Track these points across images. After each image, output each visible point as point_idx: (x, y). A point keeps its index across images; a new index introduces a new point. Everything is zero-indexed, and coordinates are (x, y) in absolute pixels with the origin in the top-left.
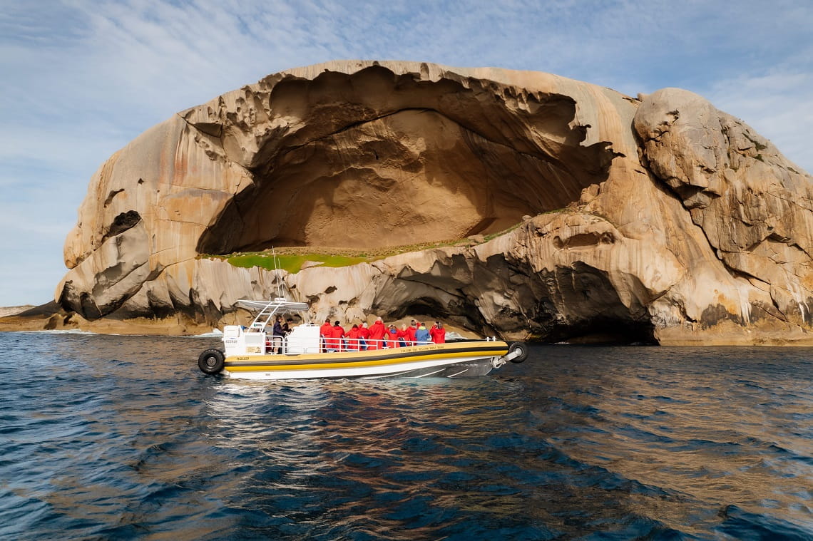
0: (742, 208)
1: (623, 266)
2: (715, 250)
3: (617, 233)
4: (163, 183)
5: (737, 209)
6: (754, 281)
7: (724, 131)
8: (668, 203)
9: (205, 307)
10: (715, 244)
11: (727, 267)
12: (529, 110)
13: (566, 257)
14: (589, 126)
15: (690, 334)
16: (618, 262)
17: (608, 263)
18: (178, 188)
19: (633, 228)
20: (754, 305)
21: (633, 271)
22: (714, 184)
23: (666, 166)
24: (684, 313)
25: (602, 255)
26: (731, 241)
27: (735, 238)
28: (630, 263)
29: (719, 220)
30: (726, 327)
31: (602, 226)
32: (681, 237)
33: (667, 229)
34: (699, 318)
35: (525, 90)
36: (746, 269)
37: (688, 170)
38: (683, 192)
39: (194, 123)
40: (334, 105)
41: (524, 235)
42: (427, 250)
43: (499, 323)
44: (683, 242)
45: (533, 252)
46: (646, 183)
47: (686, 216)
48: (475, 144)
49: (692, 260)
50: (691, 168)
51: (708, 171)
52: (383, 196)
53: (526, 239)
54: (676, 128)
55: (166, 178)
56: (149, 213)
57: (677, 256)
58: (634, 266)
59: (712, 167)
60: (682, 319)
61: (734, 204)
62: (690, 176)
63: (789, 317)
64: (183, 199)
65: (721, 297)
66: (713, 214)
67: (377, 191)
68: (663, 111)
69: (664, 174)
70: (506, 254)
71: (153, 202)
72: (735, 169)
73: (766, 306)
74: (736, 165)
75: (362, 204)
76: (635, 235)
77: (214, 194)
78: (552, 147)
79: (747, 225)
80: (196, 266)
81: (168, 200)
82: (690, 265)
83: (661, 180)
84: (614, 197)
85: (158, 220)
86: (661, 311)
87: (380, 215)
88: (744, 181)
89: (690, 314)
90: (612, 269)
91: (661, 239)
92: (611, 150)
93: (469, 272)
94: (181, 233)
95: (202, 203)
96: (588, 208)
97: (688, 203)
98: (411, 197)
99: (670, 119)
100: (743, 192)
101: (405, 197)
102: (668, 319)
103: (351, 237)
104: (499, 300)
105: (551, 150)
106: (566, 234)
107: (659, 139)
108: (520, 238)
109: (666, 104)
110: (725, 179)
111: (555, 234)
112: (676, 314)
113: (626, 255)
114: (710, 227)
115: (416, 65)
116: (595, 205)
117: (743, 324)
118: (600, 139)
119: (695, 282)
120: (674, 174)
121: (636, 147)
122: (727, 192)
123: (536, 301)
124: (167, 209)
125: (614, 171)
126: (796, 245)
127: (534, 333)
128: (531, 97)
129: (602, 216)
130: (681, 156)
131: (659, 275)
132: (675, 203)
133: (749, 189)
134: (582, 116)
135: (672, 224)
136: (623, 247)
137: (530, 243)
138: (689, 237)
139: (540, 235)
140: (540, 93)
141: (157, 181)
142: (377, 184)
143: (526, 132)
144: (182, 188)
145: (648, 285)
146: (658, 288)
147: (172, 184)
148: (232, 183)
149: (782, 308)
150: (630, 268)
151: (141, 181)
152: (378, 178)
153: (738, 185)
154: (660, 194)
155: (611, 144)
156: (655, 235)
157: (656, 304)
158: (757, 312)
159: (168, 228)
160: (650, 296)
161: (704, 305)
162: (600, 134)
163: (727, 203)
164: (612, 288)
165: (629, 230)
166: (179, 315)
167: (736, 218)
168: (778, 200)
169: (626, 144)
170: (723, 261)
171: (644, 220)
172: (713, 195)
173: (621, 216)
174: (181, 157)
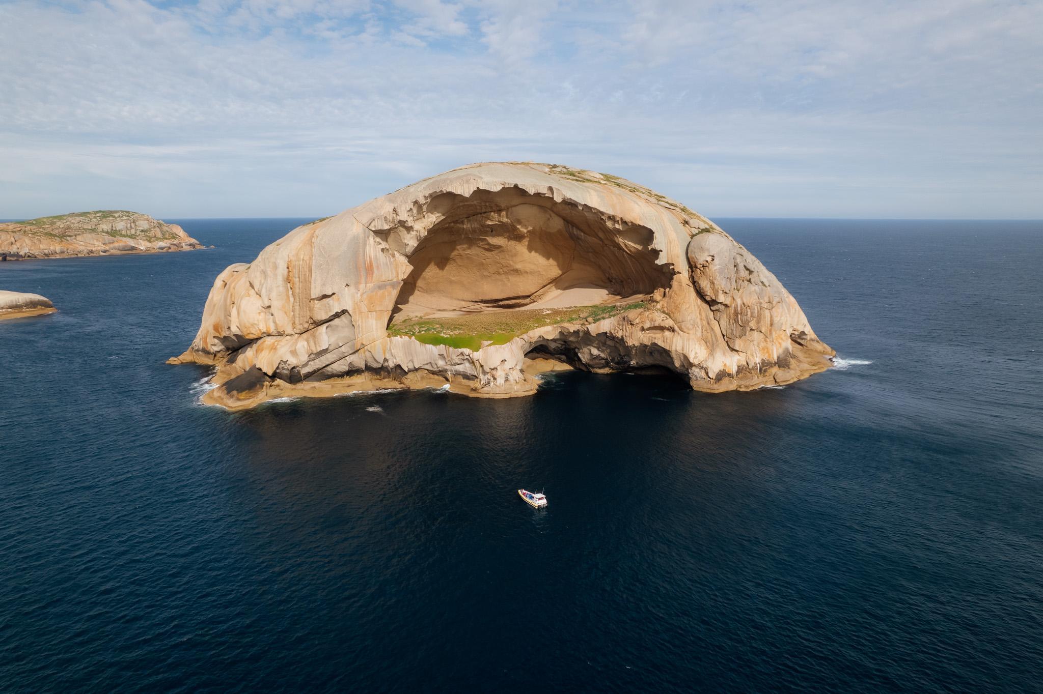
0: (739, 316)
1: (679, 349)
2: (724, 336)
3: (676, 328)
4: (361, 284)
5: (737, 316)
6: (740, 353)
7: (735, 266)
8: (703, 308)
9: (392, 369)
10: (724, 333)
11: (728, 345)
12: (621, 229)
13: (646, 338)
14: (661, 251)
15: (709, 386)
16: (676, 346)
17: (671, 346)
18: (370, 285)
19: (685, 326)
20: (738, 367)
21: (684, 352)
22: (728, 301)
23: (705, 289)
24: (707, 374)
25: (668, 341)
26: (732, 333)
27: (734, 332)
28: (683, 348)
29: (728, 320)
30: (726, 380)
31: (669, 323)
32: (709, 331)
33: (703, 327)
34: (714, 378)
35: (622, 219)
36: (737, 349)
37: (716, 292)
38: (711, 303)
39: (373, 229)
40: (472, 203)
41: (621, 323)
42: (555, 326)
43: (591, 363)
44: (709, 334)
45: (627, 334)
46: (693, 294)
47: (711, 315)
48: (574, 234)
49: (713, 344)
50: (718, 291)
51: (726, 293)
52: (488, 254)
53: (622, 326)
54: (712, 266)
55: (363, 281)
56: (355, 309)
57: (706, 343)
58: (685, 349)
59: (728, 292)
60: (706, 377)
61: (736, 313)
62: (717, 296)
63: (752, 371)
64: (374, 293)
65: (725, 365)
66: (725, 316)
67: (484, 251)
68: (706, 254)
69: (704, 293)
70: (608, 332)
71: (356, 301)
72: (738, 290)
73: (744, 366)
74: (739, 287)
75: (468, 258)
76: (686, 330)
77: (393, 286)
78: (631, 249)
79: (741, 326)
80: (389, 342)
81: (365, 296)
82: (712, 348)
83: (700, 294)
84: (674, 303)
85: (361, 313)
86: (695, 371)
87: (482, 266)
88: (742, 299)
89: (711, 376)
90: (673, 349)
91: (699, 334)
92: (673, 269)
93: (579, 337)
94: (376, 320)
95: (386, 294)
96: (659, 306)
97: (713, 308)
98: (512, 256)
99: (709, 259)
100: (741, 306)
101: (507, 256)
102: (698, 376)
103: (453, 279)
104: (595, 352)
105: (630, 251)
106: (647, 325)
107: (702, 269)
108: (619, 324)
109: (708, 250)
110: (734, 299)
111: (642, 325)
112: (703, 374)
113: (681, 342)
114: (723, 322)
115: (545, 187)
116: (663, 305)
117: (733, 377)
118: (668, 261)
119: (714, 358)
120: (709, 294)
121: (687, 267)
122: (733, 305)
123: (620, 355)
124: (365, 303)
125: (675, 283)
126: (761, 331)
127: (613, 370)
128: (625, 223)
129: (667, 314)
130: (713, 283)
131: (697, 355)
132: (706, 306)
133: (744, 304)
134: (658, 243)
135: (705, 323)
136: (679, 337)
137: (626, 329)
138: (712, 329)
139: (631, 324)
140: (632, 222)
141: (357, 284)
142: (487, 247)
143: (616, 239)
144: (372, 285)
145: (691, 361)
146: (696, 362)
147: (366, 283)
148: (400, 271)
149: (750, 367)
150: (683, 350)
151: (347, 285)
152: (489, 244)
153: (739, 302)
154: (699, 301)
155: (673, 265)
156: (696, 330)
157: (693, 368)
158: (740, 370)
159: (368, 317)
160: (691, 365)
161: (717, 371)
162: (668, 257)
163: (733, 312)
164: (672, 358)
165: (683, 327)
166: (366, 374)
167: (736, 321)
168: (756, 307)
169: (682, 267)
170: (727, 342)
171: (691, 321)
172: (726, 306)
173: (679, 317)
174: (369, 260)
